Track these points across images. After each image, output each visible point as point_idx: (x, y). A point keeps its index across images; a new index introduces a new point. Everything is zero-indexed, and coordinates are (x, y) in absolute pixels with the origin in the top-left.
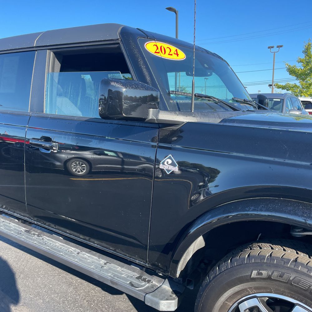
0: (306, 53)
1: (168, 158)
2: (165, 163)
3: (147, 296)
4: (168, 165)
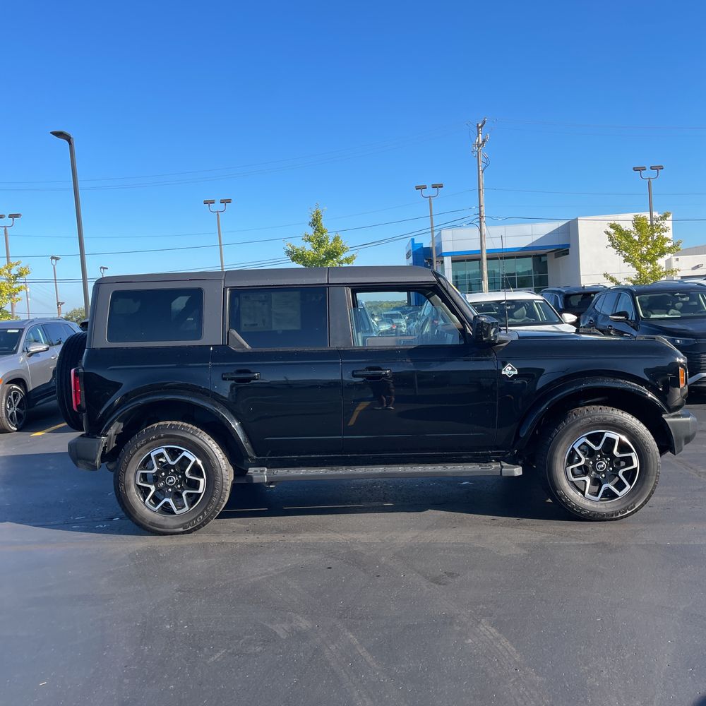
0: (314, 226)
1: (508, 366)
2: (507, 370)
3: (503, 470)
4: (509, 371)
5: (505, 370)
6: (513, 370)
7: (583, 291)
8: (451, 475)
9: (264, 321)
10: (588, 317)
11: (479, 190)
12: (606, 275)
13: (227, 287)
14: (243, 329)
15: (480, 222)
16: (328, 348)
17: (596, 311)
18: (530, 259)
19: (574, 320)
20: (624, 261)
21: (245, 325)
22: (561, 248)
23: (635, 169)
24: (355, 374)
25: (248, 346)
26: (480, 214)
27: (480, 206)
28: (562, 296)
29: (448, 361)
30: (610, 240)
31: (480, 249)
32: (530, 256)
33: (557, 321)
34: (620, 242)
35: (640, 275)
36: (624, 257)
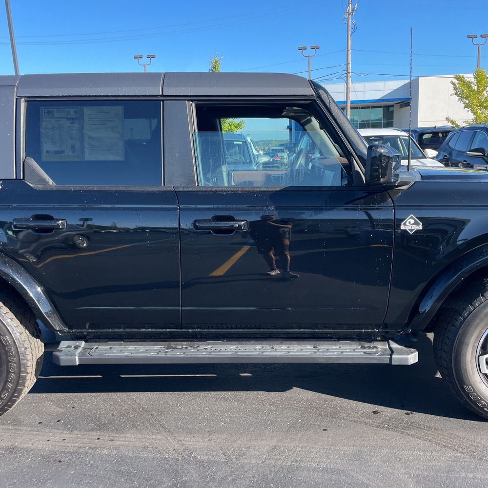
1: (410, 218)
2: (407, 223)
3: (394, 356)
4: (411, 224)
5: (405, 224)
6: (416, 223)
7: (434, 130)
8: (324, 361)
9: (73, 147)
10: (442, 152)
11: (348, 51)
12: (448, 119)
13: (21, 97)
14: (45, 157)
15: (347, 77)
16: (162, 188)
17: (450, 147)
18: (381, 109)
19: (435, 155)
20: (465, 107)
21: (48, 152)
22: (404, 100)
23: (468, 37)
24: (197, 224)
25: (51, 182)
26: (347, 70)
27: (348, 64)
28: (417, 134)
29: (326, 210)
30: (454, 90)
31: (346, 100)
32: (381, 107)
33: (421, 156)
34: (463, 91)
35: (476, 119)
36: (464, 103)
